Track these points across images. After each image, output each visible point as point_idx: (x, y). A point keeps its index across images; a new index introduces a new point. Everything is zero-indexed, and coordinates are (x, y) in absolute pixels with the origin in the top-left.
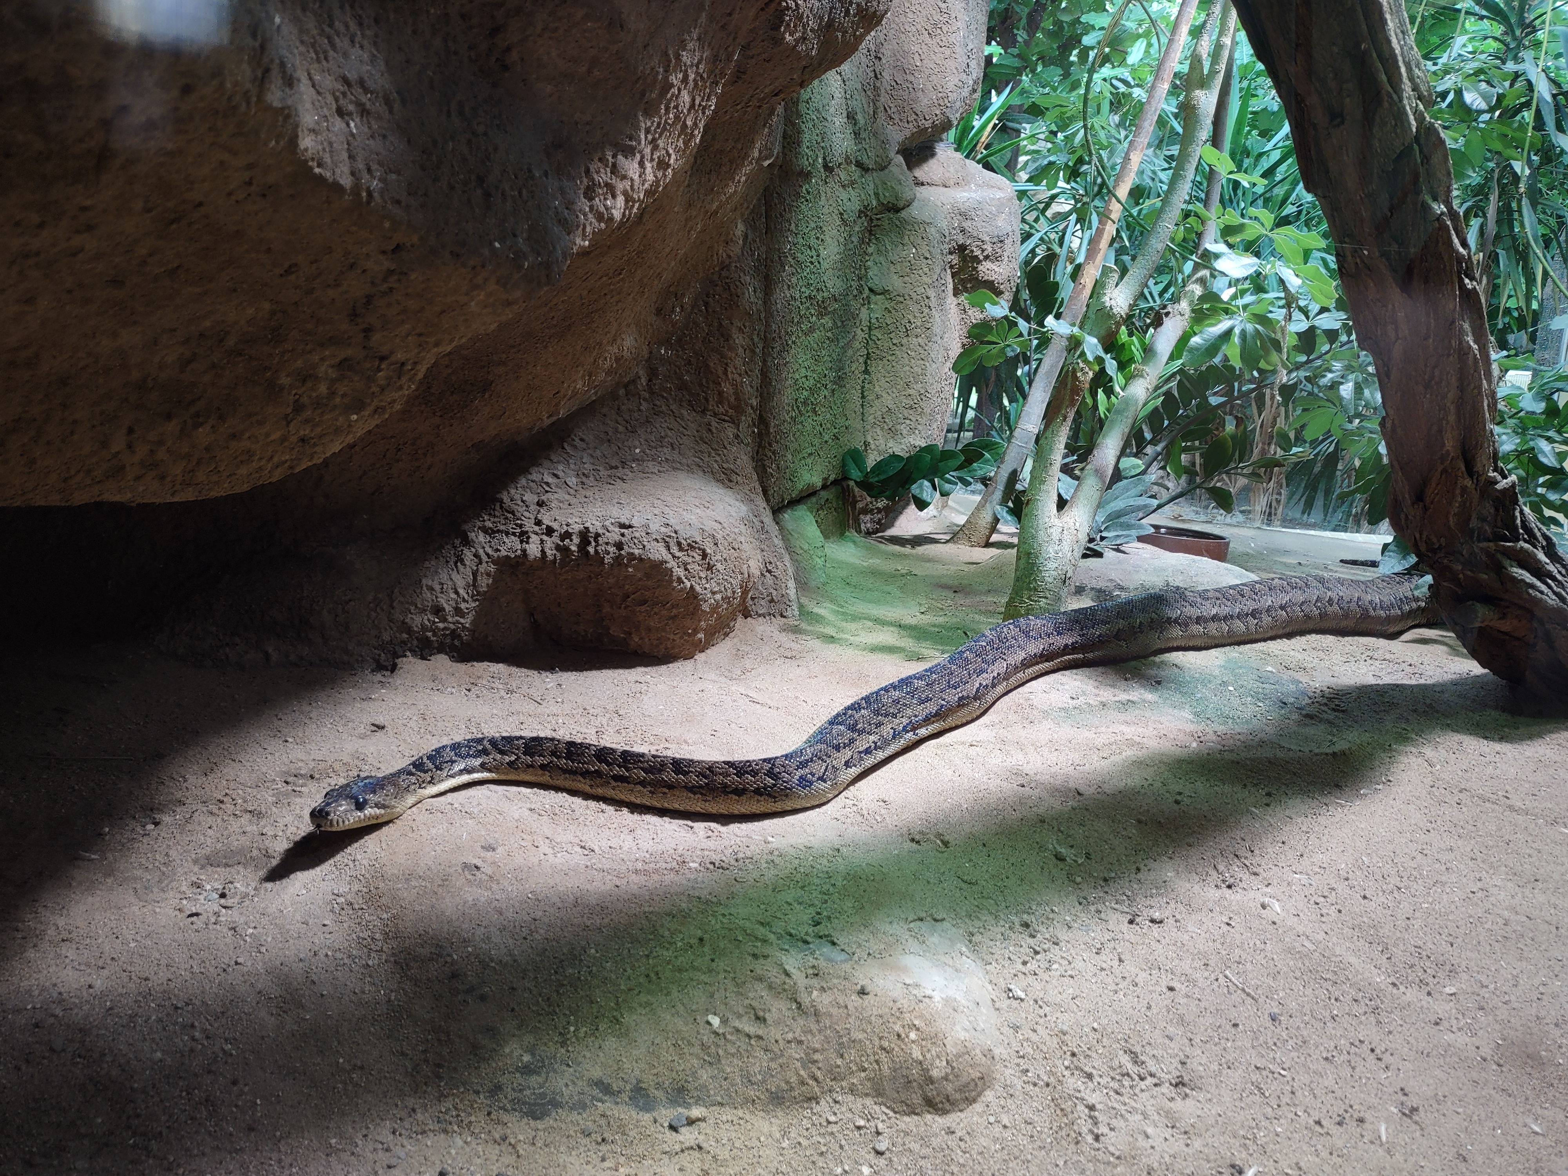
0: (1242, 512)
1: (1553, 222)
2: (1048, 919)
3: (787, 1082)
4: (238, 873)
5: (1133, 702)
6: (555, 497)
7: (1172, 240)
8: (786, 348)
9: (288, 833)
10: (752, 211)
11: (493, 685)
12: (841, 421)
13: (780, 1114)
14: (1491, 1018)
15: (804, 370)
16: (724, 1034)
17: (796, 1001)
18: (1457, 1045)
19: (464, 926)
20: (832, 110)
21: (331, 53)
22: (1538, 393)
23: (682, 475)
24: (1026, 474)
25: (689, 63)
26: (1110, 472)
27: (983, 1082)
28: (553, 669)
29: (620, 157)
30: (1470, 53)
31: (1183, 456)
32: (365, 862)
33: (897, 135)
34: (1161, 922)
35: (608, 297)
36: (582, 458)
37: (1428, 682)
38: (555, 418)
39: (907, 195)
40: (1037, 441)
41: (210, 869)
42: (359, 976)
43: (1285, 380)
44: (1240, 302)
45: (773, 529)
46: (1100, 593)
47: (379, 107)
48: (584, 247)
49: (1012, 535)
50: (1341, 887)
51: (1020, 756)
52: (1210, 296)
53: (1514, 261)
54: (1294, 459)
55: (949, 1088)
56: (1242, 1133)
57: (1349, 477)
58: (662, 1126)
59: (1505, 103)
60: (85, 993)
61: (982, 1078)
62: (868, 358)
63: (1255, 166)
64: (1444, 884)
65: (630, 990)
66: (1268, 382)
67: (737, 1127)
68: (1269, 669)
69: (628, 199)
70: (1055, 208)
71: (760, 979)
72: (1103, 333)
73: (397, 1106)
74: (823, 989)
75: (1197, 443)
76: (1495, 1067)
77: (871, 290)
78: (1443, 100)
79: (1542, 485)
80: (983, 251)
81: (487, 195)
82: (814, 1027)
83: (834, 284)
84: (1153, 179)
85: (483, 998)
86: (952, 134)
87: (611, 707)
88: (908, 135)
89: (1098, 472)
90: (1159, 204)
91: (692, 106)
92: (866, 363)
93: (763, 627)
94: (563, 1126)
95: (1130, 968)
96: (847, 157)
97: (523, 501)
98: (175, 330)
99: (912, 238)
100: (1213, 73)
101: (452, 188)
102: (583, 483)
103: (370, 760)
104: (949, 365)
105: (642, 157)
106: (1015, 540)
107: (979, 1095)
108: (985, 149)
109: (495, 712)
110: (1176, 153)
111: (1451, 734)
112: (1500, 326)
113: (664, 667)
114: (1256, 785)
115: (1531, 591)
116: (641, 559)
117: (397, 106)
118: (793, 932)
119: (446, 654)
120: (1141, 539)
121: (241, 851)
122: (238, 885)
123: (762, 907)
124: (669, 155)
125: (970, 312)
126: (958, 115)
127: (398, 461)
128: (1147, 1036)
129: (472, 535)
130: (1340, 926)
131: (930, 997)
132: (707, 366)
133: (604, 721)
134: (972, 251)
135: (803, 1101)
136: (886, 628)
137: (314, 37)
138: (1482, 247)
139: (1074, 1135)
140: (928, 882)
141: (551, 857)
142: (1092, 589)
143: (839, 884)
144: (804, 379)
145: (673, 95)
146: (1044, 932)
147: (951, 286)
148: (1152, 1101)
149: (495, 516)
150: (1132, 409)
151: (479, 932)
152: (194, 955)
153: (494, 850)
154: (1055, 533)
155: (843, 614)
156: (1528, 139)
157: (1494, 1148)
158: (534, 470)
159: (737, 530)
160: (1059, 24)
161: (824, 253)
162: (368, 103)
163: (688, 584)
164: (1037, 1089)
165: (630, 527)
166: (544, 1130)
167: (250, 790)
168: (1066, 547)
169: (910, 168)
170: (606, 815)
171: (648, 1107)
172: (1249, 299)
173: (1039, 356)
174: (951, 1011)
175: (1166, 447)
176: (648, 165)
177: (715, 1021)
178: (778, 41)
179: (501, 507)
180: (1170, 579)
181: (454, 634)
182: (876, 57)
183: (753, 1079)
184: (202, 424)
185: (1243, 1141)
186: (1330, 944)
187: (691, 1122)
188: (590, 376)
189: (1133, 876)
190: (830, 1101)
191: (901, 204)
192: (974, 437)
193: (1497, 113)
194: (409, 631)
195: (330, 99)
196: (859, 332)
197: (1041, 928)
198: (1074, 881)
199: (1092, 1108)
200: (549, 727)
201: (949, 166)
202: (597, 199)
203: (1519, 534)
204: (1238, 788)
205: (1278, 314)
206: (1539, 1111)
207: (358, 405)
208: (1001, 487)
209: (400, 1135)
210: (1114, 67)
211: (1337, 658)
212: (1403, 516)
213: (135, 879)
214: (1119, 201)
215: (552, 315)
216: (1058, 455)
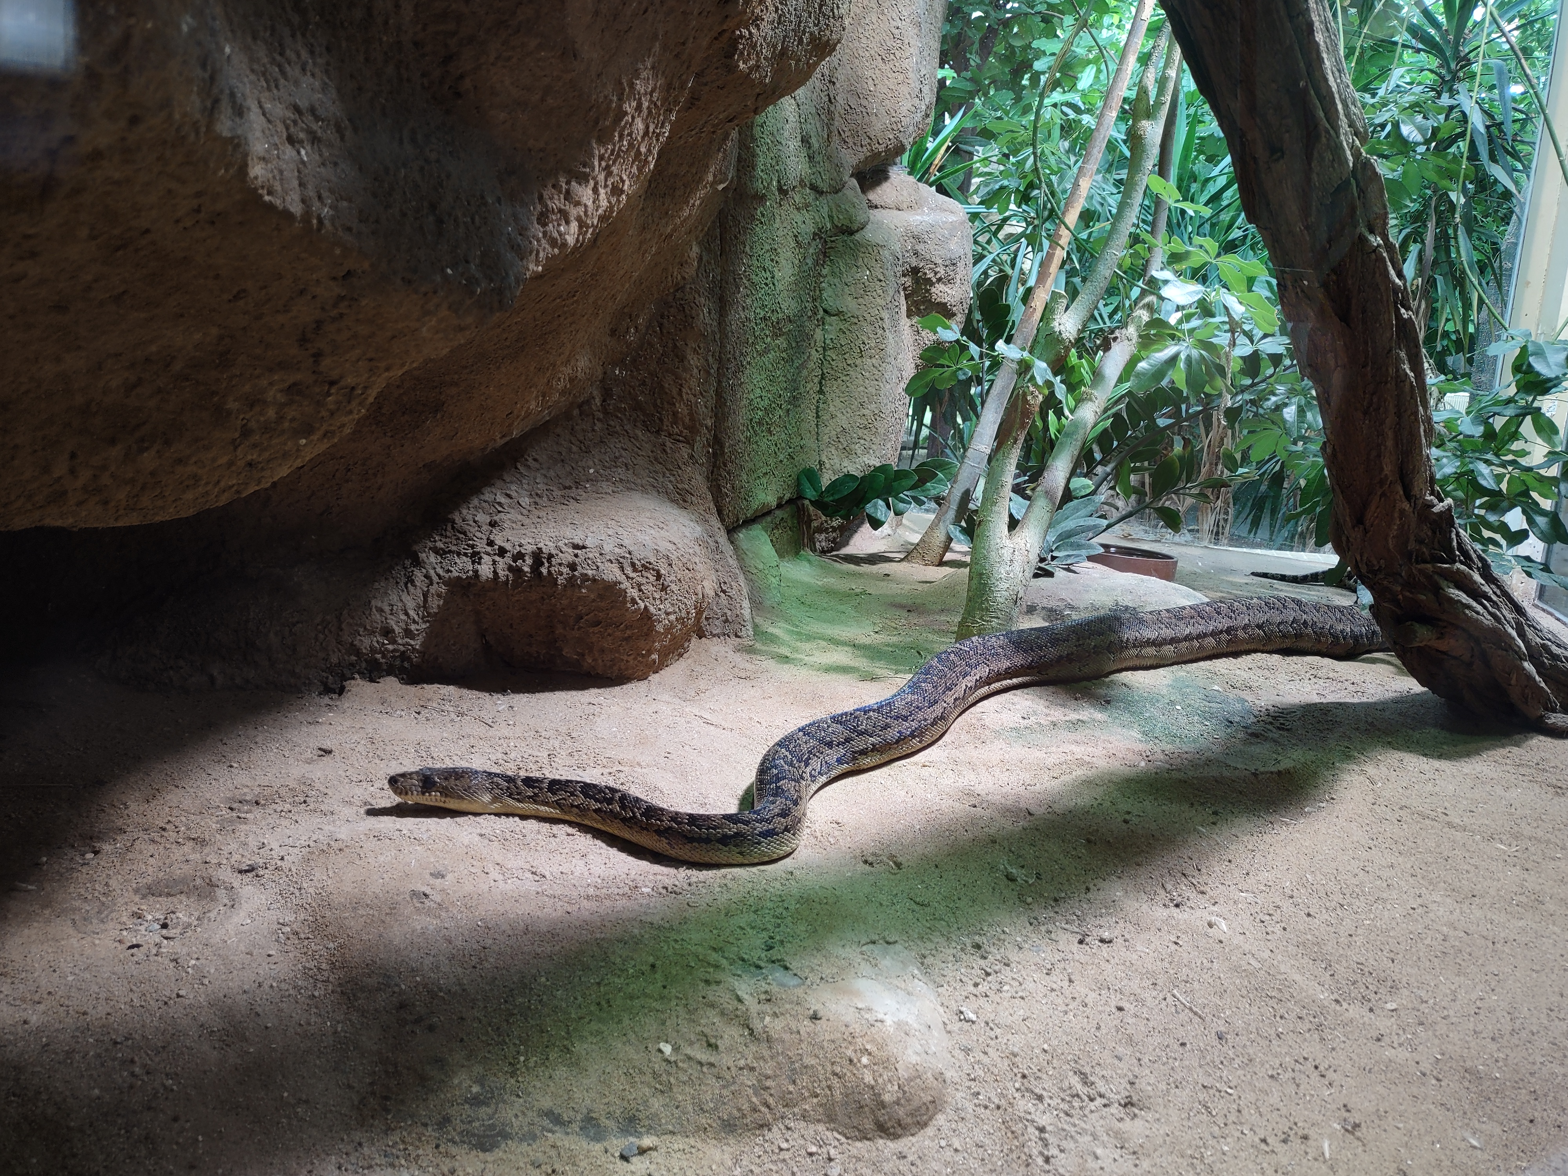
0: (1189, 531)
1: (1488, 248)
2: (999, 940)
3: (739, 1110)
4: (181, 902)
5: (1082, 721)
6: (508, 518)
7: (1120, 267)
8: (740, 368)
9: (233, 861)
10: (707, 234)
11: (444, 708)
12: (796, 441)
13: (732, 1141)
14: (1430, 1033)
15: (759, 391)
16: (675, 1062)
17: (748, 1027)
18: (1398, 1060)
19: (412, 955)
20: (786, 134)
21: (282, 81)
22: (1476, 418)
23: (636, 496)
24: (979, 493)
25: (642, 91)
26: (1060, 494)
27: (934, 1106)
28: (505, 691)
29: (573, 183)
30: (1407, 83)
31: (1132, 477)
32: (311, 890)
33: (850, 158)
34: (1110, 942)
35: (562, 319)
36: (535, 479)
37: (1370, 700)
38: (507, 439)
39: (861, 218)
40: (989, 461)
41: (151, 899)
42: (305, 1007)
43: (1229, 404)
44: (1186, 326)
45: (728, 549)
46: (1051, 613)
47: (330, 134)
48: (537, 272)
49: (965, 554)
50: (1286, 905)
51: (972, 776)
52: (1158, 323)
53: (1451, 286)
54: (1241, 480)
55: (901, 1112)
56: (1189, 1152)
57: (1295, 496)
58: (613, 1156)
59: (1440, 136)
60: (19, 1029)
61: (934, 1102)
62: (822, 378)
63: (1202, 191)
64: (1385, 901)
65: (581, 1018)
66: (1214, 404)
67: (688, 1156)
68: (1216, 688)
69: (582, 224)
70: (1007, 230)
71: (712, 1006)
72: (1052, 357)
73: (342, 1140)
74: (775, 1015)
75: (1146, 464)
76: (1434, 1082)
77: (825, 311)
78: (1383, 130)
79: (1480, 507)
80: (936, 273)
81: (440, 221)
82: (766, 1053)
83: (788, 306)
84: (1102, 205)
85: (431, 1028)
86: (906, 157)
87: (563, 729)
88: (862, 157)
89: (1048, 494)
90: (1108, 227)
91: (646, 133)
92: (820, 383)
93: (717, 647)
94: (513, 1158)
95: (1080, 989)
96: (802, 181)
97: (475, 522)
98: (120, 355)
99: (866, 260)
100: (1159, 104)
101: (404, 215)
102: (536, 504)
103: (317, 785)
104: (903, 385)
105: (596, 184)
106: (968, 559)
107: (931, 1119)
108: (939, 171)
109: (445, 735)
110: (1125, 177)
111: (1392, 751)
112: (1439, 349)
113: (618, 688)
114: (1202, 804)
115: (1467, 612)
116: (594, 580)
117: (348, 134)
118: (746, 957)
119: (396, 676)
120: (1090, 558)
121: (183, 880)
122: (181, 915)
123: (715, 932)
124: (623, 182)
125: (923, 334)
126: (911, 140)
127: (347, 481)
128: (1097, 1057)
129: (423, 556)
130: (1285, 943)
131: (882, 1021)
132: (662, 387)
133: (557, 744)
134: (925, 274)
135: (755, 1128)
136: (840, 648)
137: (264, 65)
138: (1420, 272)
139: (1024, 1157)
140: (881, 904)
141: (501, 884)
142: (1043, 608)
143: (792, 907)
144: (759, 400)
145: (626, 123)
146: (995, 954)
147: (904, 308)
148: (1102, 1122)
149: (446, 537)
150: (1082, 432)
151: (428, 961)
152: (134, 988)
153: (443, 877)
154: (1006, 554)
155: (798, 633)
156: (1463, 171)
157: (1434, 1163)
158: (486, 490)
159: (691, 551)
160: (1011, 48)
161: (778, 275)
162: (319, 131)
163: (642, 605)
164: (988, 1111)
165: (584, 547)
166: (494, 1162)
167: (192, 817)
168: (1017, 567)
169: (864, 191)
170: (557, 840)
171: (599, 1136)
172: (1195, 323)
173: (991, 377)
174: (903, 1035)
175: (1115, 468)
176: (602, 191)
177: (667, 1049)
178: (732, 68)
179: (453, 528)
180: (1119, 599)
181: (403, 656)
182: (830, 82)
183: (705, 1108)
184: (147, 449)
185: (1190, 1160)
186: (1275, 963)
187: (642, 1151)
188: (544, 396)
189: (1083, 895)
190: (783, 1127)
191: (855, 227)
192: (928, 456)
193: (1433, 144)
194: (358, 652)
195: (281, 127)
196: (813, 352)
197: (992, 949)
198: (1024, 901)
199: (1042, 1130)
200: (500, 749)
201: (902, 189)
202: (550, 225)
203: (1455, 555)
204: (1185, 807)
205: (1222, 339)
206: (1477, 1125)
207: (307, 430)
208: (954, 506)
209: (346, 1170)
210: (1064, 92)
211: (1282, 677)
212: (1344, 538)
213: (74, 910)
214: (1068, 228)
215: (505, 336)
216: (1009, 474)
